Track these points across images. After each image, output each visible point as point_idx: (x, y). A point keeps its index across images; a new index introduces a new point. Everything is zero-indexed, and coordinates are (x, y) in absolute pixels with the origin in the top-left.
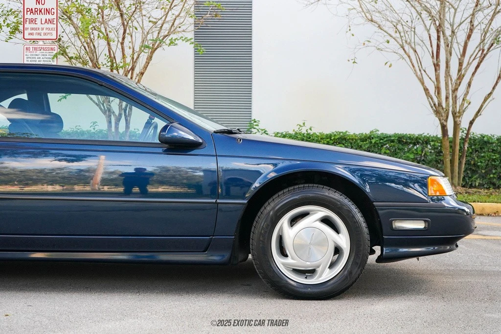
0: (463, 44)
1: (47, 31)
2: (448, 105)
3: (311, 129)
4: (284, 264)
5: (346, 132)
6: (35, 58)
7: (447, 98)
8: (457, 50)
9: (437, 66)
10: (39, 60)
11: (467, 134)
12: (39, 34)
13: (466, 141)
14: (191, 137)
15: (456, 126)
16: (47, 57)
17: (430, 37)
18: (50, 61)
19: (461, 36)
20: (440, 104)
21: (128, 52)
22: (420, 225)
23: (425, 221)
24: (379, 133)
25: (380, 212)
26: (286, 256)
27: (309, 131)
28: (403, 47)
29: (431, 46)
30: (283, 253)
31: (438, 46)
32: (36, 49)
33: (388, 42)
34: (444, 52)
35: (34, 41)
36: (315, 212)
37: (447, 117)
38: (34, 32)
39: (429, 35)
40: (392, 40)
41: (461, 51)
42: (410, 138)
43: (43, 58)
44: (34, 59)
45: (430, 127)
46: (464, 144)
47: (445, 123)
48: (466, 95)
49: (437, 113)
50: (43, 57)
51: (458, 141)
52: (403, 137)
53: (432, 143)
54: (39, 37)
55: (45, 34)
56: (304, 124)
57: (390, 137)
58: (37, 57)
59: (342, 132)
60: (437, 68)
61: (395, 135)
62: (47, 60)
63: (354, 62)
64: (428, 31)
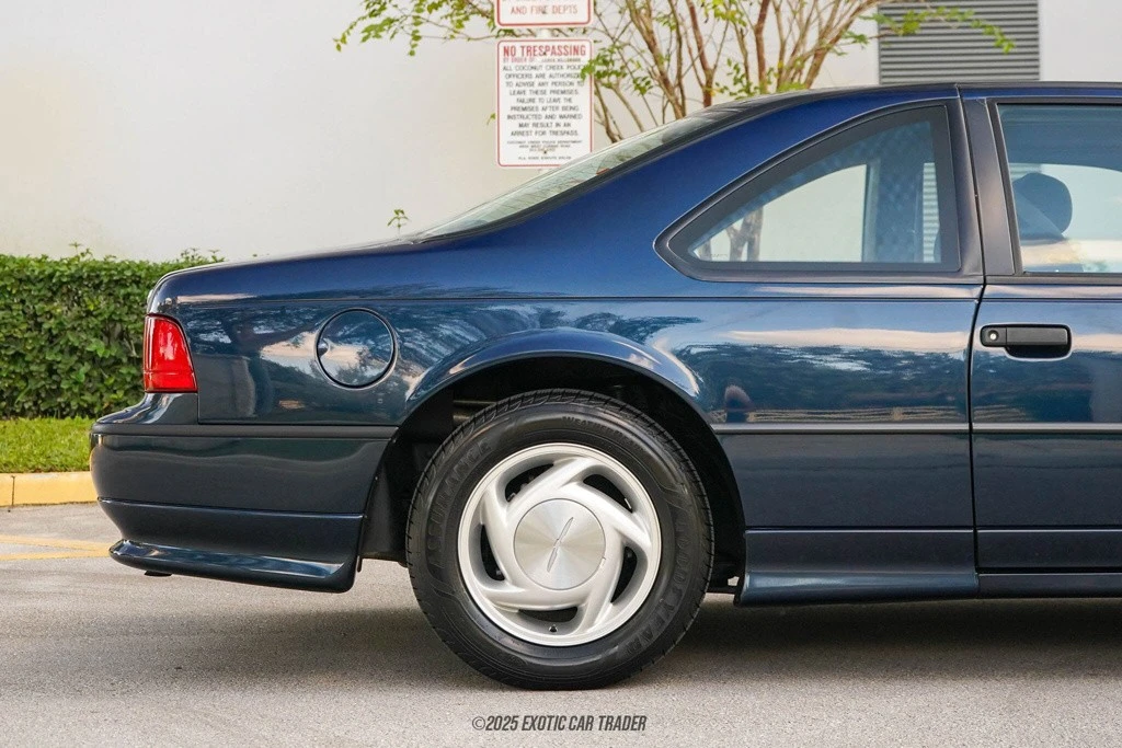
6: (529, 76)
10: (541, 80)
12: (541, 11)
16: (562, 72)
18: (571, 84)
32: (531, 51)
38: (529, 5)
43: (551, 76)
44: (527, 80)
50: (552, 71)
54: (540, 18)
55: (557, 10)
58: (534, 73)
62: (561, 80)
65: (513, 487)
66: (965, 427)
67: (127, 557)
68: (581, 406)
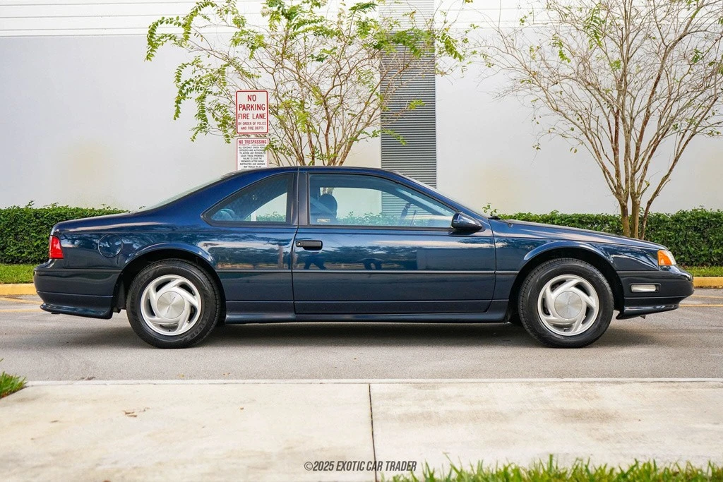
0: (640, 129)
1: (258, 126)
2: (627, 187)
3: (495, 211)
4: (548, 321)
5: (529, 213)
6: (247, 150)
7: (627, 180)
8: (635, 134)
9: (616, 150)
10: (251, 152)
11: (646, 213)
12: (251, 128)
13: (644, 220)
14: (473, 223)
15: (635, 205)
16: (258, 149)
17: (609, 124)
18: (261, 153)
19: (639, 122)
20: (619, 186)
21: (331, 144)
22: (652, 289)
23: (656, 285)
24: (560, 214)
25: (622, 279)
26: (549, 314)
27: (494, 213)
28: (586, 134)
29: (611, 132)
30: (546, 312)
31: (617, 132)
32: (248, 142)
33: (573, 130)
34: (624, 137)
35: (247, 134)
36: (571, 280)
37: (627, 198)
38: (247, 126)
39: (609, 121)
40: (576, 128)
41: (638, 136)
42: (589, 218)
43: (255, 150)
44: (247, 152)
45: (610, 207)
46: (642, 223)
47: (625, 204)
48: (643, 176)
49: (618, 194)
51: (637, 220)
52: (583, 217)
53: (611, 223)
54: (251, 131)
55: (257, 128)
56: (489, 206)
57: (571, 217)
58: (249, 149)
59: (525, 214)
60: (616, 152)
61: (576, 215)
62: (258, 152)
63: (538, 148)
64: (607, 118)
65: (158, 288)
66: (290, 271)
67: (44, 308)
68: (178, 263)
